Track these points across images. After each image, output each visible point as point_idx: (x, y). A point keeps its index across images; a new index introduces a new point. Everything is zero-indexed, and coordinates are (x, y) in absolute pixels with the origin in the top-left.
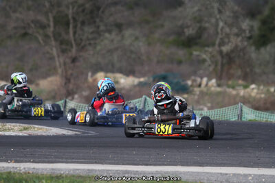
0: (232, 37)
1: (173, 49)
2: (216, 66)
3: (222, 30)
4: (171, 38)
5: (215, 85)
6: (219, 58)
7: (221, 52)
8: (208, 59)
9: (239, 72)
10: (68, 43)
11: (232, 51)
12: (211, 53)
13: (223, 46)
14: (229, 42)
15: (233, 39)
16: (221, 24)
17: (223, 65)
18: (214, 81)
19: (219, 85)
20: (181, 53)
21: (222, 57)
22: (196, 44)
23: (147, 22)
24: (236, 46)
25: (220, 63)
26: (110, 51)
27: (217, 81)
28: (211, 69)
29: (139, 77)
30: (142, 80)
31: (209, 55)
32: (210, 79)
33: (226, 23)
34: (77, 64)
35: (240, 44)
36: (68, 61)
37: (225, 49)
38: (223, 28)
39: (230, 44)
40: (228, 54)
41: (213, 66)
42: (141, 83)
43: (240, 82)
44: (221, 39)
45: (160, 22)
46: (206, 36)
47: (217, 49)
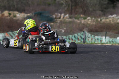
5: (68, 17)
9: (81, 10)
18: (67, 15)
19: (70, 18)
21: (72, 2)
25: (70, 5)
27: (69, 15)
28: (66, 9)
29: (27, 14)
30: (29, 15)
31: (65, 1)
32: (65, 15)
40: (75, 1)
41: (67, 7)
42: (28, 16)
43: (82, 15)
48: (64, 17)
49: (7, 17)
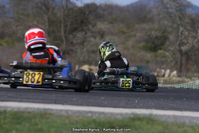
0: (190, 39)
1: (143, 53)
3: (182, 34)
4: (142, 45)
5: (176, 75)
6: (178, 55)
7: (181, 51)
8: (170, 56)
9: (195, 67)
11: (189, 50)
12: (172, 52)
13: (183, 46)
14: (187, 43)
16: (181, 29)
18: (175, 72)
19: (179, 76)
20: (149, 56)
21: (182, 55)
23: (124, 33)
24: (193, 47)
25: (179, 60)
26: (94, 52)
27: (177, 73)
28: (172, 64)
31: (171, 53)
32: (172, 71)
33: (185, 28)
35: (196, 44)
37: (184, 48)
38: (182, 31)
39: (188, 45)
40: (186, 53)
41: (174, 62)
43: (196, 74)
44: (181, 40)
45: (132, 33)
46: (168, 43)
47: (178, 48)
48: (169, 75)
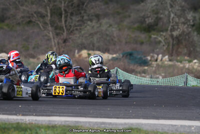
0: (180, 24)
1: (138, 34)
2: (168, 46)
3: (173, 19)
4: (136, 25)
5: (168, 60)
6: (171, 40)
7: (172, 36)
8: (163, 41)
9: (185, 51)
10: (61, 28)
11: (180, 35)
12: (165, 36)
13: (174, 31)
14: (178, 28)
15: (181, 26)
16: (172, 15)
17: (173, 45)
18: (167, 57)
19: (170, 60)
20: (143, 36)
21: (173, 39)
22: (154, 30)
23: (118, 13)
24: (183, 32)
25: (171, 44)
26: (92, 35)
27: (169, 57)
28: (165, 48)
29: (113, 54)
30: (114, 56)
31: (163, 38)
32: (163, 56)
33: (175, 15)
34: (68, 44)
35: (186, 30)
36: (61, 41)
37: (175, 33)
38: (173, 18)
39: (179, 30)
40: (177, 37)
41: (166, 46)
42: (113, 58)
43: (186, 58)
44: (172, 26)
45: (127, 14)
46: (161, 23)
47: (170, 33)
48: (162, 60)
49: (86, 58)
